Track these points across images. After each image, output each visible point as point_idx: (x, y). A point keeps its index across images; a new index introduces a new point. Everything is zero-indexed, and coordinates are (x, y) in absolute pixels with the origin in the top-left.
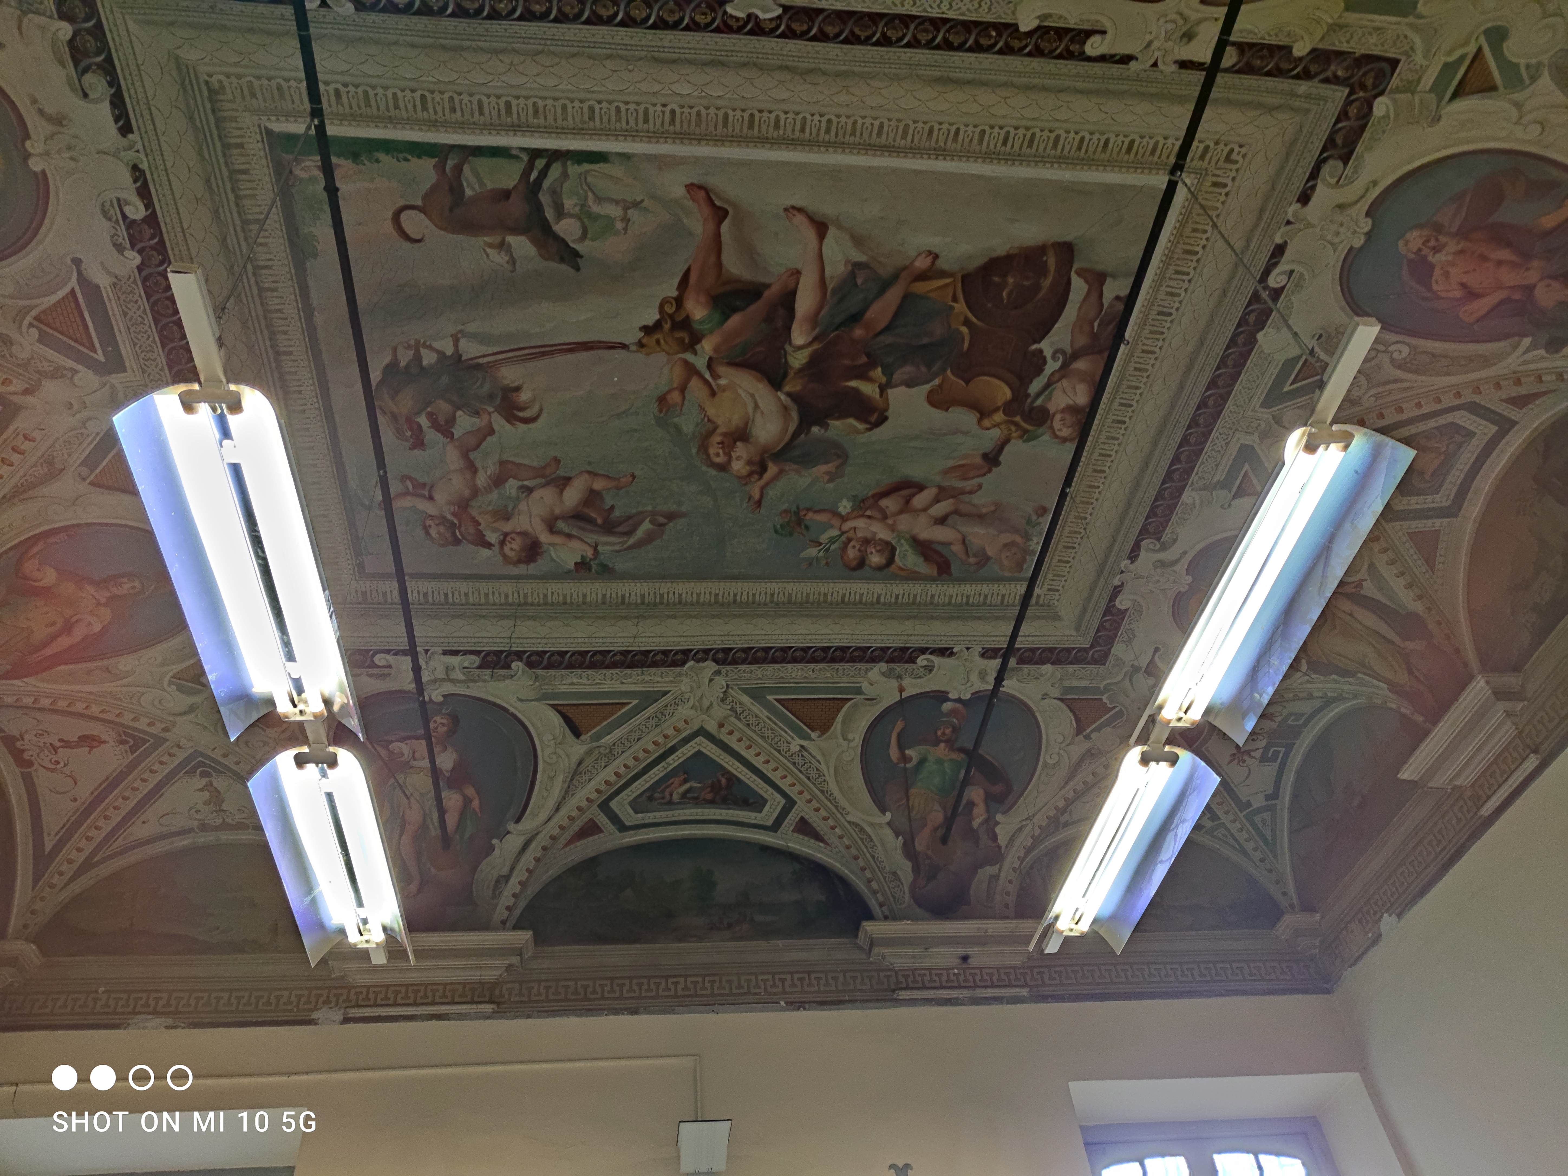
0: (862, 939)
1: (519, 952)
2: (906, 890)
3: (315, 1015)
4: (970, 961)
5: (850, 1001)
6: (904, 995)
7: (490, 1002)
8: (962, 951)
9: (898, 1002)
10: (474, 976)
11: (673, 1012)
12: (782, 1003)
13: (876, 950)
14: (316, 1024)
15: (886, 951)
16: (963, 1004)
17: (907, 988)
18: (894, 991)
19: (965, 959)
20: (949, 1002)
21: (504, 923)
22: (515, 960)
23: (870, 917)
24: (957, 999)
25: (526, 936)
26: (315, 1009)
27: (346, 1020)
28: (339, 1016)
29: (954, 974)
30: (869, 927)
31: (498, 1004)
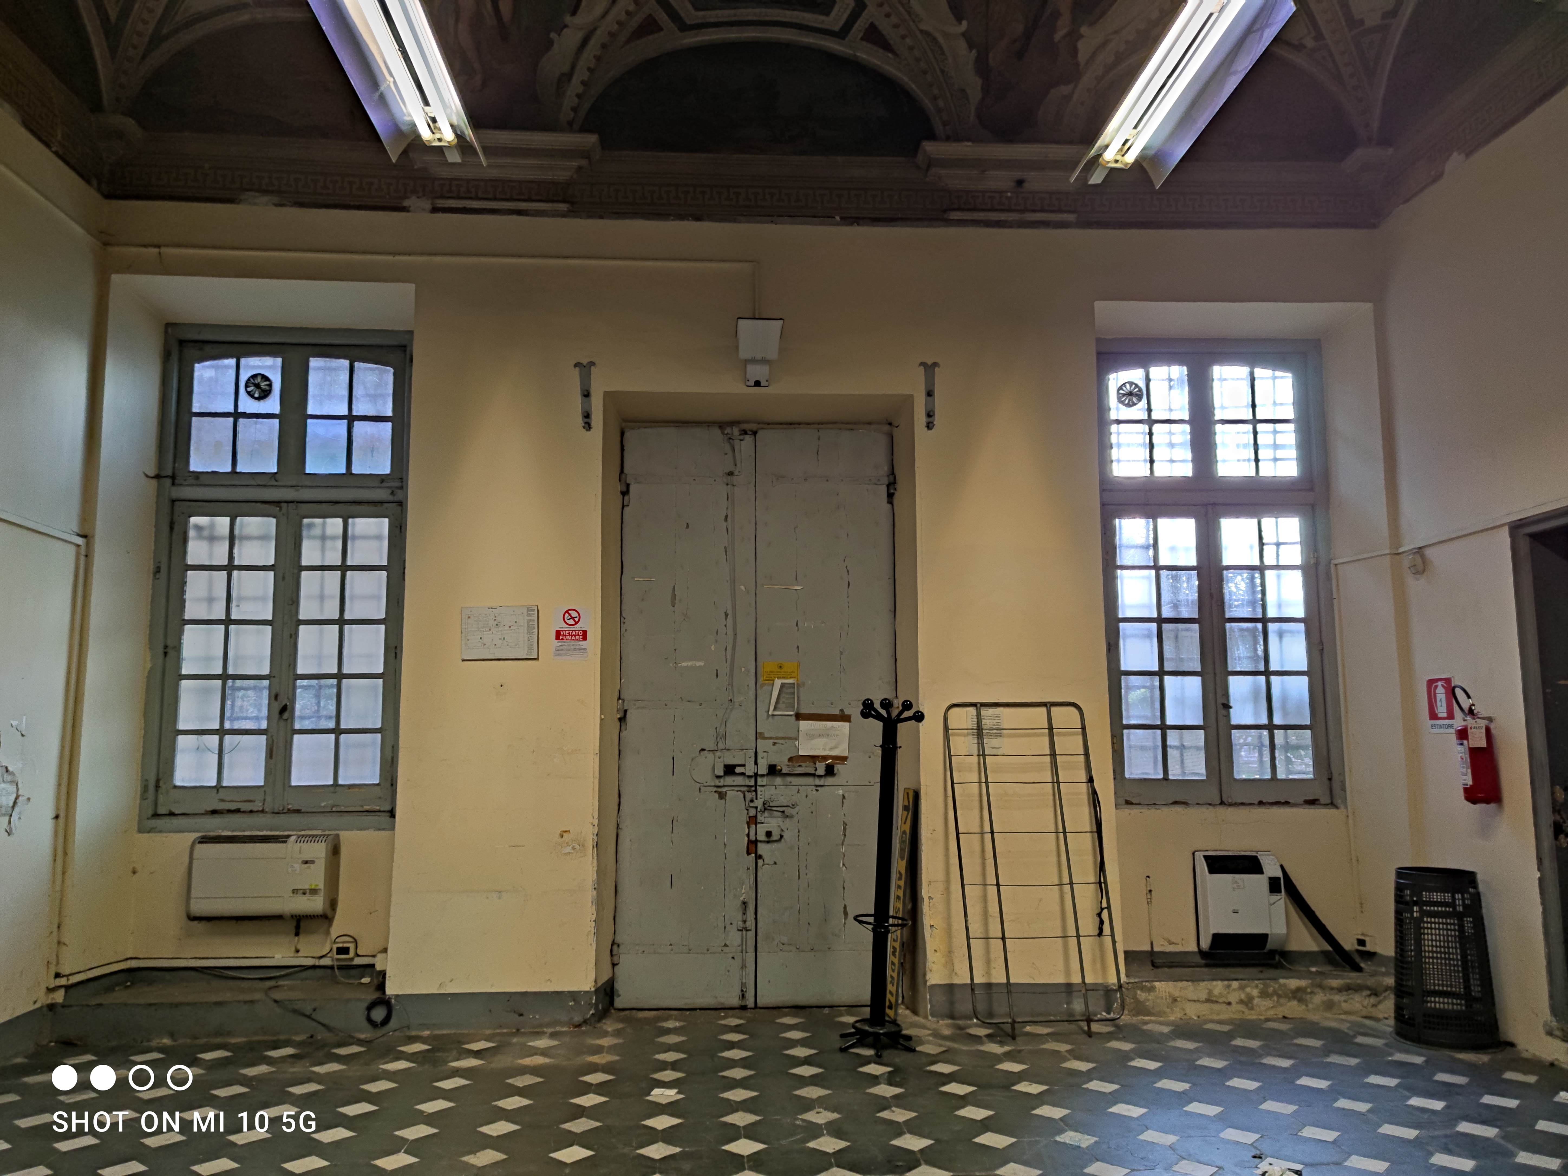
0: (920, 158)
1: (586, 154)
2: (973, 111)
3: (406, 203)
4: (1026, 185)
5: (902, 219)
6: (955, 215)
7: (564, 201)
8: (1018, 175)
9: (949, 223)
10: (549, 176)
11: (735, 221)
12: (838, 218)
13: (933, 170)
14: (408, 211)
15: (943, 172)
16: (1011, 227)
17: (959, 209)
18: (945, 211)
19: (1020, 183)
20: (999, 224)
21: (570, 123)
22: (584, 162)
23: (931, 136)
24: (1006, 221)
25: (592, 139)
26: (406, 197)
27: (435, 210)
28: (428, 206)
29: (1007, 197)
30: (930, 147)
31: (572, 203)
